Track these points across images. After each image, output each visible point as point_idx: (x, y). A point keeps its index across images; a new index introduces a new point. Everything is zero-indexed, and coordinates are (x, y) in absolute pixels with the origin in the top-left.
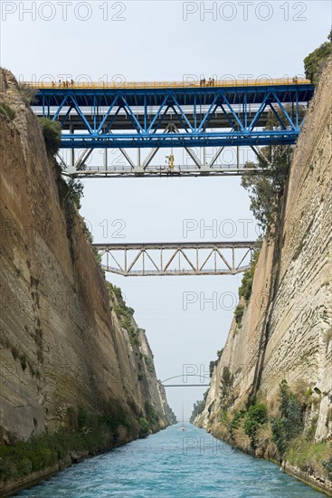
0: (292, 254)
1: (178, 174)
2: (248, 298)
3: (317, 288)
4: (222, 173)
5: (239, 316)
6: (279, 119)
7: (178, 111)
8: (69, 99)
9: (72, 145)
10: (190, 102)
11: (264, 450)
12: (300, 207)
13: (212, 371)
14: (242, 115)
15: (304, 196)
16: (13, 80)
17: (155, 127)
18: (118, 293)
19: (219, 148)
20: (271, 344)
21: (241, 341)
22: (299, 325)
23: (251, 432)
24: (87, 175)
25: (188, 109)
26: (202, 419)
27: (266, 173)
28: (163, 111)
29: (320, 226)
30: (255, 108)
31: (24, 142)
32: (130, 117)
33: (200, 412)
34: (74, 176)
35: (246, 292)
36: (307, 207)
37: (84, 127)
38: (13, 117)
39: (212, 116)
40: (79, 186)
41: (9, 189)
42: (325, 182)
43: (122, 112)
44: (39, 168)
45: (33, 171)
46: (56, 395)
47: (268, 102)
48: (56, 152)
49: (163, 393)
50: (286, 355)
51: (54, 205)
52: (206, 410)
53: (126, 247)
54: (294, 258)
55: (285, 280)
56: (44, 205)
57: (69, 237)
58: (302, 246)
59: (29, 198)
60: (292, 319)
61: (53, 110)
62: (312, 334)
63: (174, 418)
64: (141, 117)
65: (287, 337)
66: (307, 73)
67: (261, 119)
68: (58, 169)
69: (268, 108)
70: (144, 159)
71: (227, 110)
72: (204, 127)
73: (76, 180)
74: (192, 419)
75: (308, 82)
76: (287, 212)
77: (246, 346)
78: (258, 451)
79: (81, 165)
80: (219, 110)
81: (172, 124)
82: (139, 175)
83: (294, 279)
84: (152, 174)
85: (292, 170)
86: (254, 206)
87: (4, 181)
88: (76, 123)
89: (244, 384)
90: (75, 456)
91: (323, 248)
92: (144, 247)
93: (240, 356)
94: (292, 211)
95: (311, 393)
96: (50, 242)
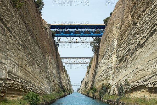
0: (102, 58)
1: (78, 43)
2: (90, 68)
3: (109, 64)
4: (87, 42)
5: (88, 71)
6: (98, 32)
7: (79, 30)
8: (57, 27)
9: (57, 36)
10: (81, 28)
11: (96, 97)
12: (103, 49)
13: (81, 82)
14: (91, 31)
15: (104, 46)
16: (47, 23)
17: (74, 33)
18: (64, 67)
19: (86, 37)
20: (97, 76)
21: (89, 76)
22: (104, 72)
23: (93, 93)
24: (60, 42)
25: (80, 30)
26: (79, 91)
27: (95, 43)
28: (75, 30)
29: (109, 51)
30: (93, 30)
31: (48, 35)
32: (69, 31)
33: (79, 90)
34: (57, 43)
35: (90, 67)
36: (105, 48)
37: (60, 33)
38: (46, 29)
39: (85, 31)
40: (59, 45)
41: (46, 43)
42: (110, 43)
43: (67, 30)
44: (51, 40)
45: (50, 40)
46: (54, 86)
47: (96, 29)
48: (54, 37)
49: (72, 87)
50: (101, 78)
51: (54, 48)
52: (80, 90)
53: (66, 58)
54: (102, 59)
55: (100, 63)
56: (52, 47)
57: (56, 55)
58: (104, 56)
59: (49, 46)
60: (103, 71)
61: (54, 30)
62: (108, 73)
63: (74, 91)
64: (71, 31)
65: (101, 74)
66: (104, 23)
67: (95, 32)
68: (55, 41)
69: (96, 30)
70: (71, 40)
71: (88, 30)
72: (83, 33)
73: (58, 44)
74: (77, 92)
75: (104, 25)
76: (100, 50)
77: (90, 77)
78: (94, 97)
79: (59, 41)
80: (86, 30)
81: (77, 33)
82: (70, 43)
83: (102, 63)
84: (73, 42)
85: (101, 42)
86: (93, 49)
87: (44, 41)
88: (58, 32)
89: (90, 85)
90: (58, 98)
91: (110, 56)
92: (70, 58)
93: (88, 79)
94: (101, 49)
95: (108, 85)
96: (53, 55)
